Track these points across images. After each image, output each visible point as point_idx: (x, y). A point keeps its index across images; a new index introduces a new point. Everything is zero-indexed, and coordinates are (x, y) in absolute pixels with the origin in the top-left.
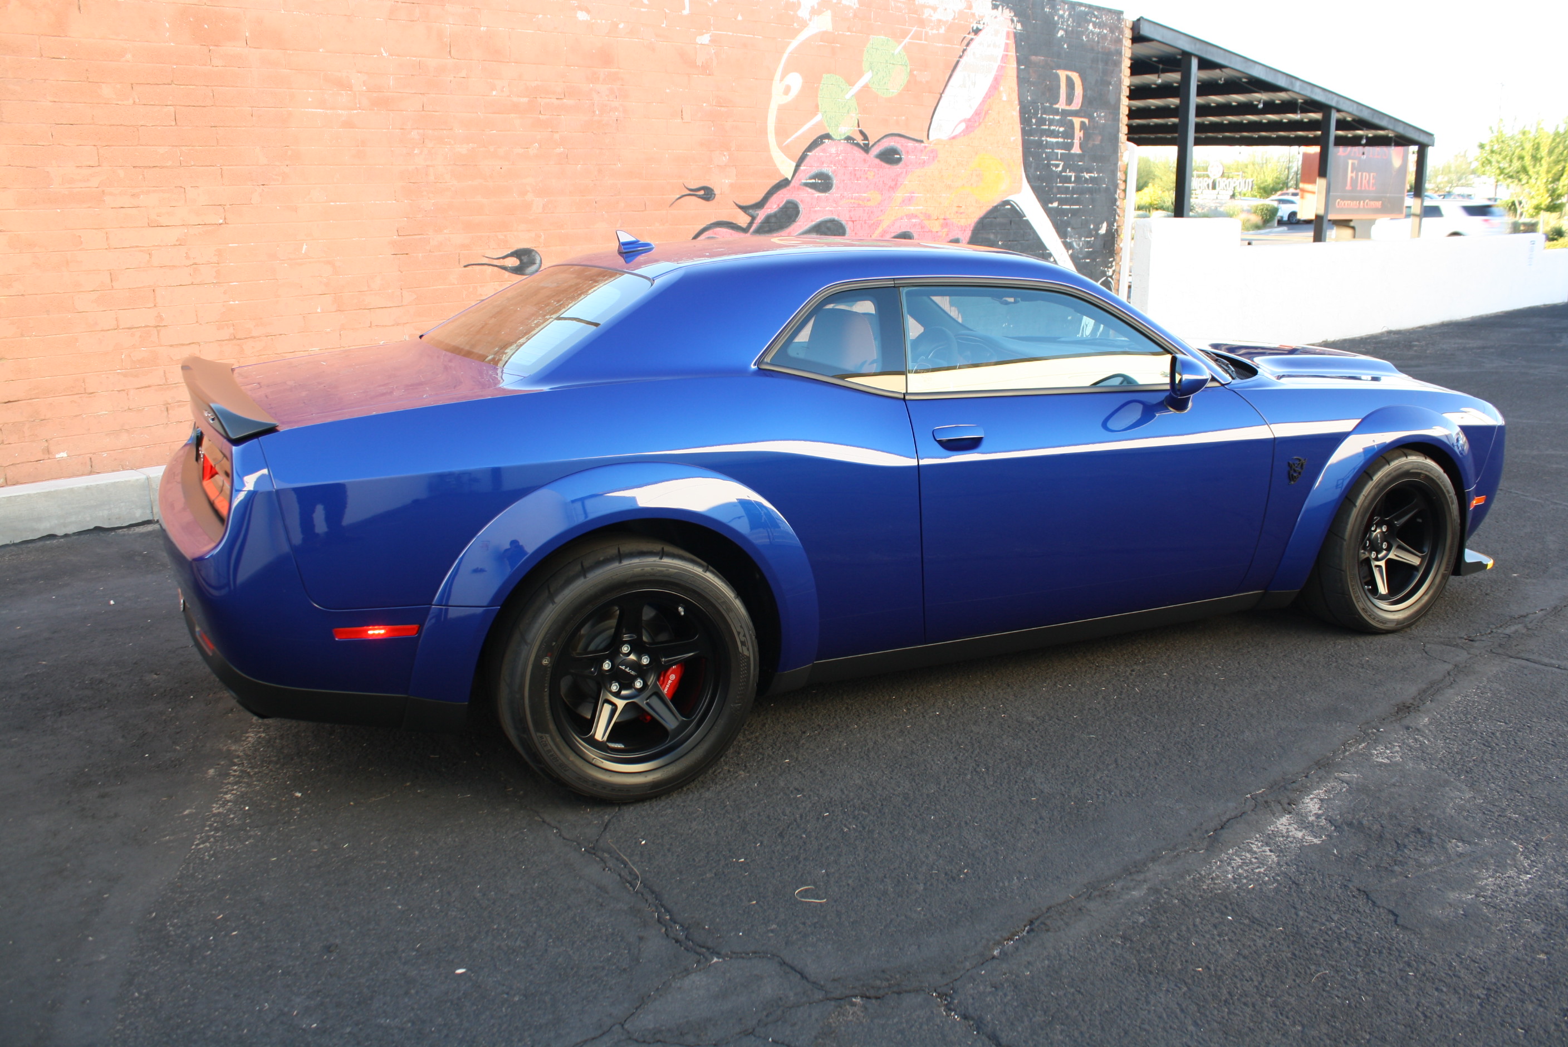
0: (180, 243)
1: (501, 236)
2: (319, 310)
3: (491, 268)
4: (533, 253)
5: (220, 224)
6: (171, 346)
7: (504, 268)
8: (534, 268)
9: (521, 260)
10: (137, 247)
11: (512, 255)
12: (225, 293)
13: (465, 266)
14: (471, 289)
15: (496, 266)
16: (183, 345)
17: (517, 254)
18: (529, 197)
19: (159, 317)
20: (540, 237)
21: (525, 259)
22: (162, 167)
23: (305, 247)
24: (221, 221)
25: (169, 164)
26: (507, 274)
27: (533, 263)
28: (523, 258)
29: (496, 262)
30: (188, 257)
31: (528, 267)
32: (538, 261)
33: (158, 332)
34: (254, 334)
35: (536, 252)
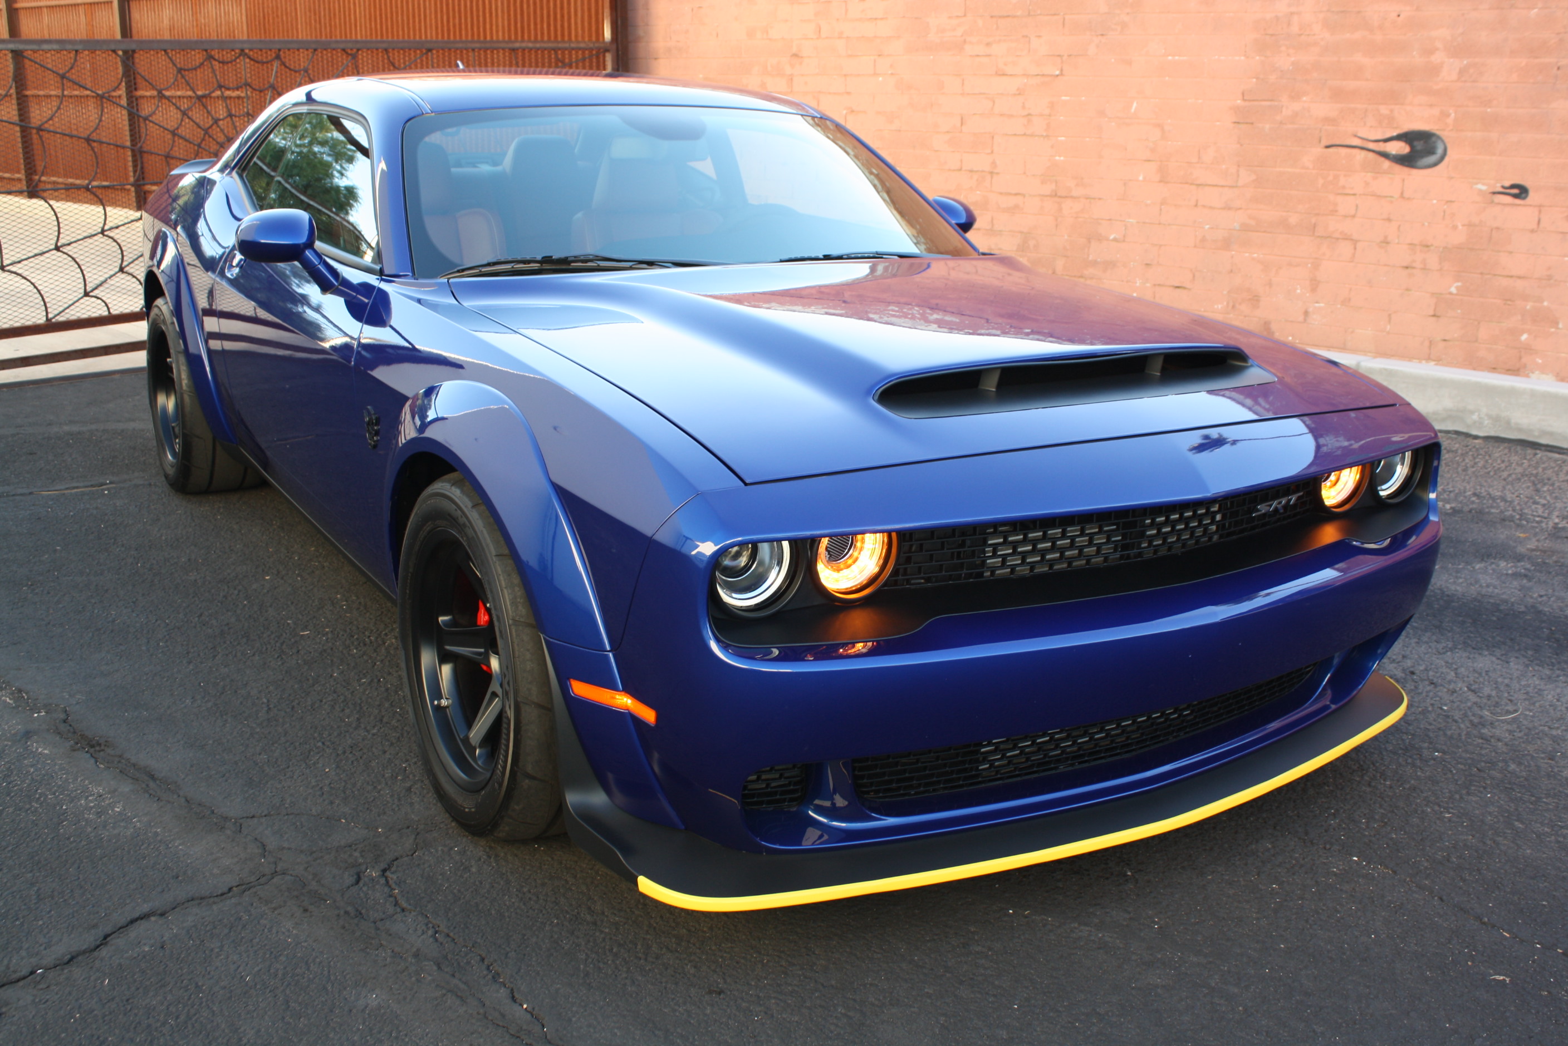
0: (1020, 92)
1: (1384, 110)
2: (1141, 178)
3: (1364, 153)
4: (1434, 139)
5: (1057, 76)
6: (1001, 194)
7: (1385, 155)
8: (1432, 159)
9: (1412, 146)
10: (984, 94)
11: (1399, 138)
12: (1052, 147)
13: (1327, 147)
14: (1331, 178)
15: (1373, 151)
16: (1010, 194)
17: (1406, 137)
18: (1437, 58)
19: (994, 164)
20: (1449, 115)
21: (1419, 145)
22: (1014, 17)
23: (1135, 105)
24: (1057, 73)
25: (1019, 13)
26: (1386, 164)
27: (1431, 151)
28: (1416, 143)
29: (1372, 146)
30: (1024, 107)
31: (1422, 157)
32: (1440, 151)
33: (992, 177)
34: (1074, 193)
35: (1439, 137)
